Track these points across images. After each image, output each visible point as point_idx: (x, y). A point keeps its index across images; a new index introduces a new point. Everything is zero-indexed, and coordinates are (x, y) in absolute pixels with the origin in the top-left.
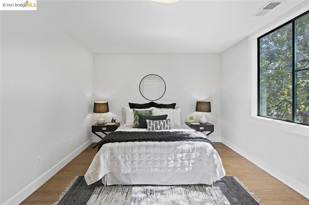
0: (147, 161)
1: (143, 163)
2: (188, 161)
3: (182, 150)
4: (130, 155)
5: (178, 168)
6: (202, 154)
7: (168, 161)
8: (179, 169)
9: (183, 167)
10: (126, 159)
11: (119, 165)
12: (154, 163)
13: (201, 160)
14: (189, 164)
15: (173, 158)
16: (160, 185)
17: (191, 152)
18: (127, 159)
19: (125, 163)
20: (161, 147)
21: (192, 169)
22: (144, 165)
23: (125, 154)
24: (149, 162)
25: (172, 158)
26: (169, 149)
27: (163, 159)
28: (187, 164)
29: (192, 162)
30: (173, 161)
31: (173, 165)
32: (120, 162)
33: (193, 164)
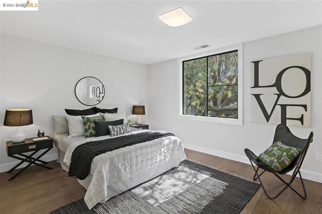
0: (142, 161)
2: (168, 152)
4: (129, 160)
7: (156, 156)
8: (163, 160)
9: (165, 158)
10: (125, 164)
11: (119, 174)
12: (147, 161)
13: (174, 150)
17: (169, 144)
19: (125, 169)
21: (170, 158)
22: (140, 166)
23: (125, 160)
26: (156, 146)
27: (153, 156)
28: (167, 155)
30: (159, 155)
31: (159, 159)
32: (120, 171)
33: (170, 154)
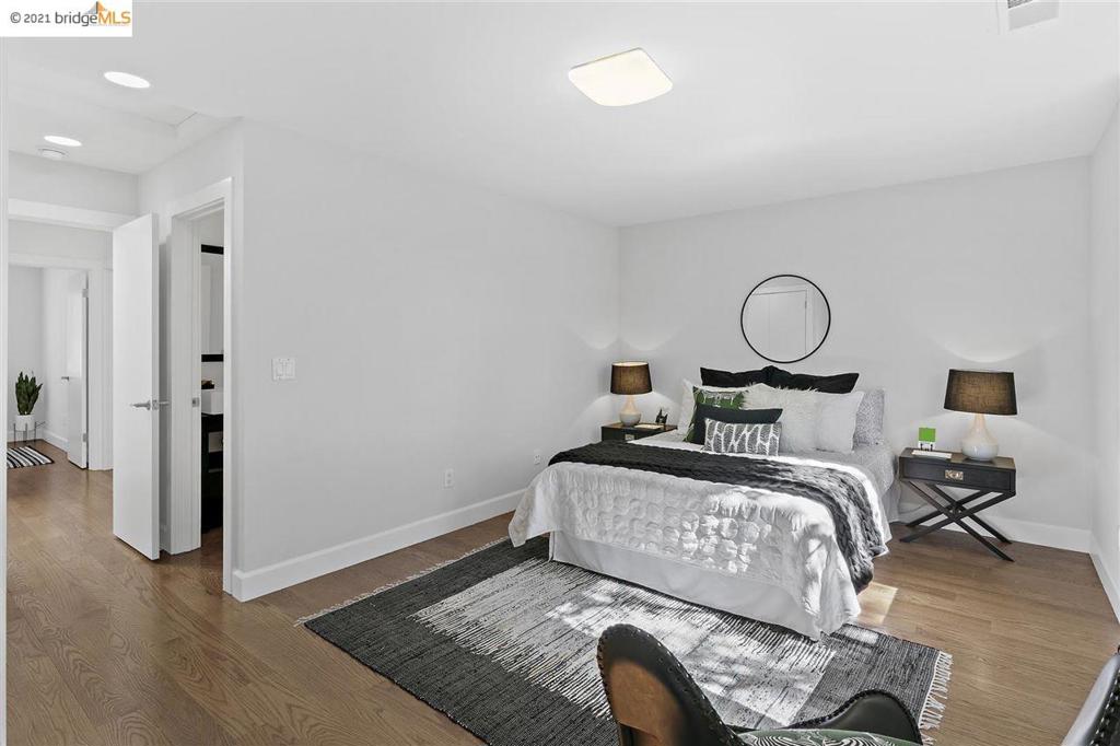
0: (634, 520)
1: (621, 524)
2: (736, 544)
3: (721, 508)
4: (596, 497)
5: (707, 557)
6: (781, 530)
7: (683, 530)
8: (710, 559)
9: (721, 556)
10: (587, 503)
11: (572, 516)
12: (648, 528)
13: (777, 551)
14: (739, 552)
15: (697, 526)
16: (666, 596)
17: (746, 517)
18: (590, 505)
19: (584, 513)
20: (666, 489)
21: (748, 570)
22: (625, 528)
23: (586, 491)
24: (636, 522)
25: (693, 526)
26: (685, 496)
27: (671, 522)
28: (733, 551)
29: (749, 550)
30: (696, 533)
31: (696, 546)
32: (574, 510)
33: (750, 554)
